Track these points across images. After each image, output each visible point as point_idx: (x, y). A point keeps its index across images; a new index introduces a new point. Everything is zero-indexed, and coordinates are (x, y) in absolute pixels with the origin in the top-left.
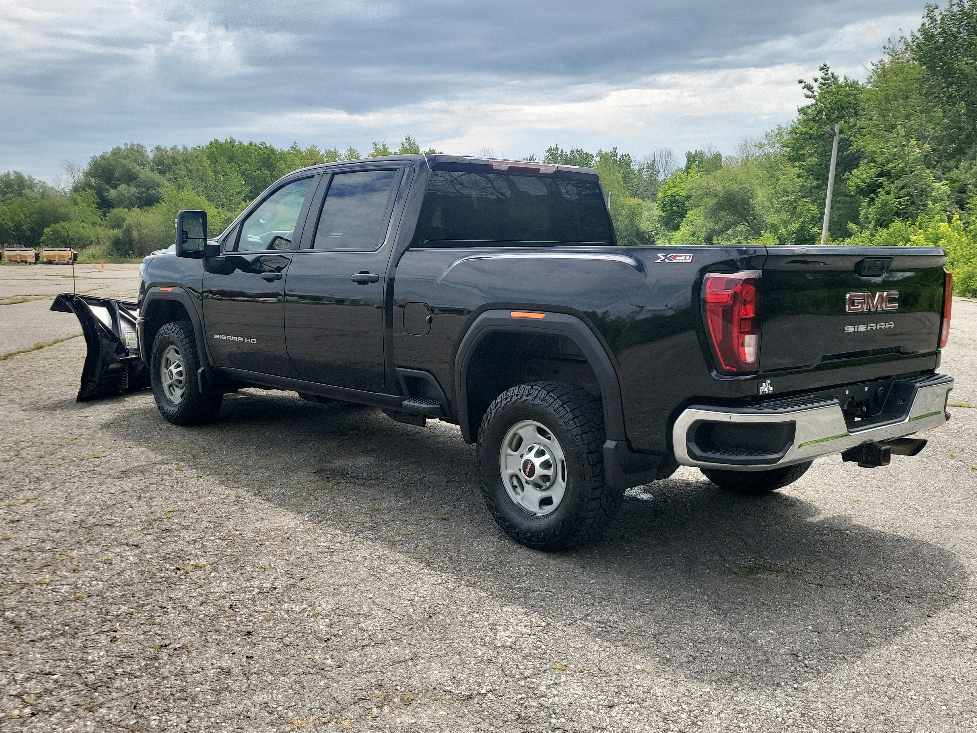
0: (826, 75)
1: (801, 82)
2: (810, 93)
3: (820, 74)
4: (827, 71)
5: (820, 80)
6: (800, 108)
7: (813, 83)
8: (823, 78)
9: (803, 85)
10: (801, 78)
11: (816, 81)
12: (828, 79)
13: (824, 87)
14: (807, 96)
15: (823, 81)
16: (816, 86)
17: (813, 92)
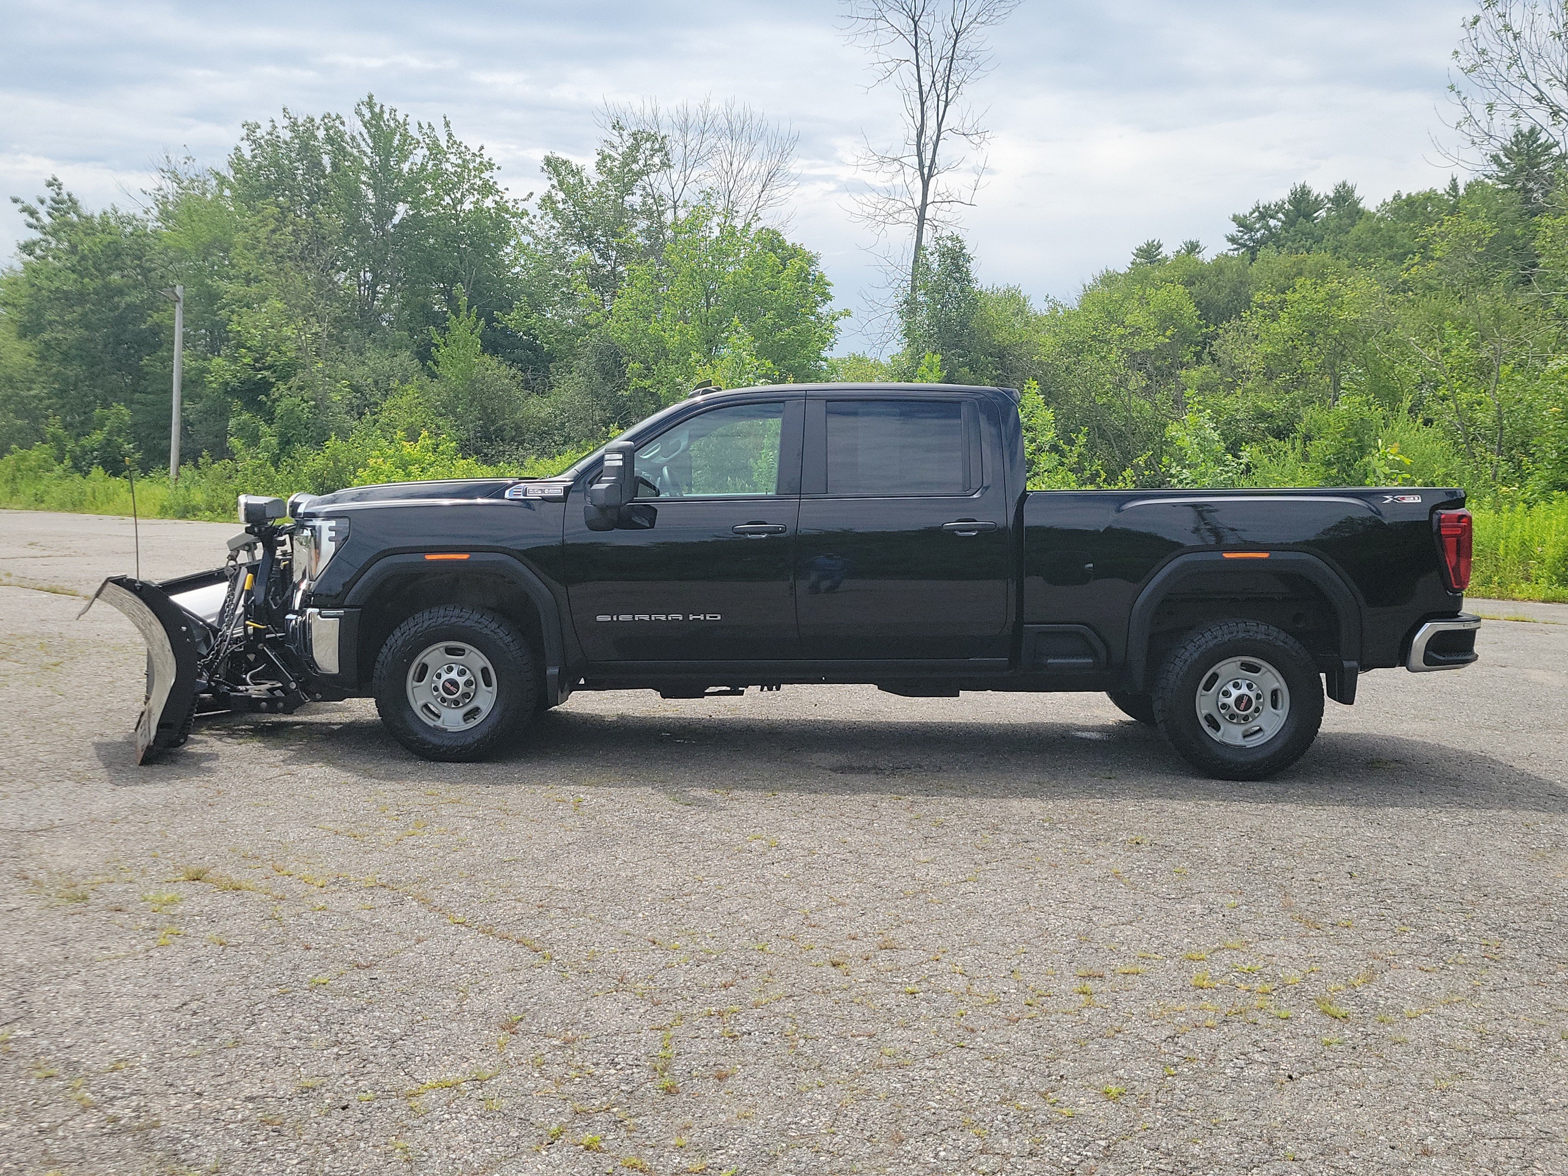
0: (58, 194)
1: (15, 201)
2: (33, 221)
3: (48, 194)
4: (60, 189)
5: (49, 202)
6: (22, 243)
7: (35, 205)
8: (53, 200)
9: (19, 206)
10: (16, 195)
11: (42, 202)
12: (62, 202)
13: (56, 214)
14: (30, 226)
15: (53, 204)
16: (42, 212)
17: (38, 219)
